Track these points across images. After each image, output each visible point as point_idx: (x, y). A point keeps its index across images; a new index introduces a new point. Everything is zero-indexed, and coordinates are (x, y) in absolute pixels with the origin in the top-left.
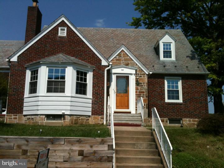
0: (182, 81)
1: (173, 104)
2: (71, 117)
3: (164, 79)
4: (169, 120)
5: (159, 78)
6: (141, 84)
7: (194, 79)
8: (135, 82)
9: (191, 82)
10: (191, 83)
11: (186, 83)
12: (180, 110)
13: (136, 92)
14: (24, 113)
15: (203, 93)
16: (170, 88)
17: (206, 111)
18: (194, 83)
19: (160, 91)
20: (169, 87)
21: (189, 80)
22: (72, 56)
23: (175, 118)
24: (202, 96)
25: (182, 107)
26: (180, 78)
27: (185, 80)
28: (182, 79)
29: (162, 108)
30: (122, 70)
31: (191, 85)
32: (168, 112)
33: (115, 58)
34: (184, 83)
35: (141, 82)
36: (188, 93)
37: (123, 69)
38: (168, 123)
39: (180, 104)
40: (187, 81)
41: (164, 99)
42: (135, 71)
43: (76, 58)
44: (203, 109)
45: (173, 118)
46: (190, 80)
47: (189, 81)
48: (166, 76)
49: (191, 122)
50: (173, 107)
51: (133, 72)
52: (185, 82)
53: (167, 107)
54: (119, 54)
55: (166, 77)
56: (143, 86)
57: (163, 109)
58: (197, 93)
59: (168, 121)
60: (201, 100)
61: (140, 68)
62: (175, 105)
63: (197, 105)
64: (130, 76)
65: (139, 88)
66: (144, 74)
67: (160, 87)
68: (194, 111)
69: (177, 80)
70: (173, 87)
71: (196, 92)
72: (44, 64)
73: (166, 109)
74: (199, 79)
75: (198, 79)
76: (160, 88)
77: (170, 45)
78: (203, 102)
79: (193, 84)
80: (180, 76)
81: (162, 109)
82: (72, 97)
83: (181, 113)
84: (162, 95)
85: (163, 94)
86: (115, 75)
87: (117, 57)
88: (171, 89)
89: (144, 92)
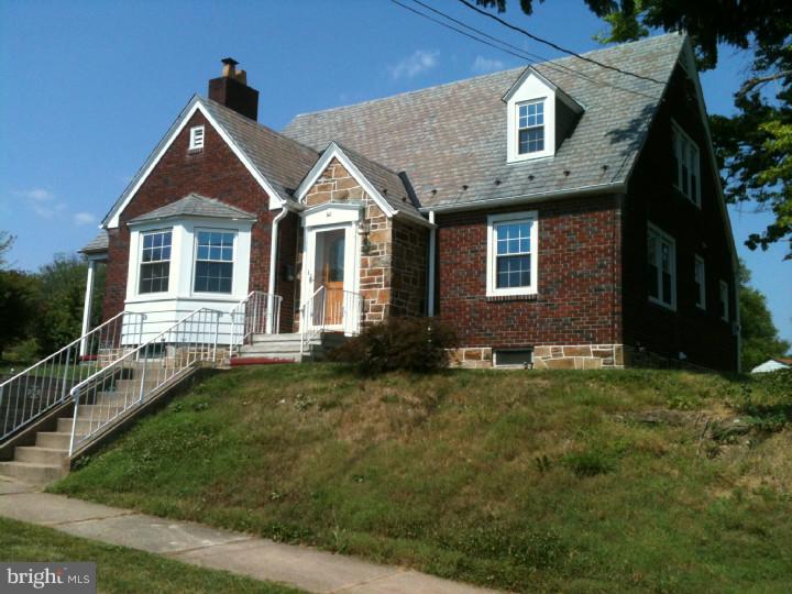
0: (539, 224)
1: (507, 301)
2: (180, 348)
3: (485, 223)
4: (498, 353)
5: (469, 224)
6: (375, 248)
7: (575, 212)
8: (359, 245)
9: (568, 223)
10: (566, 227)
11: (551, 229)
12: (529, 317)
13: (362, 273)
14: (124, 341)
15: (606, 255)
16: (505, 252)
17: (613, 318)
18: (577, 226)
19: (472, 262)
20: (501, 247)
21: (561, 217)
22: (213, 197)
23: (513, 347)
24: (601, 266)
25: (534, 310)
26: (535, 213)
27: (548, 220)
28: (540, 217)
29: (477, 315)
30: (328, 215)
31: (568, 232)
32: (491, 328)
33: (317, 182)
34: (546, 229)
35: (374, 242)
36: (557, 262)
37: (329, 210)
38: (494, 361)
39: (528, 300)
40: (554, 220)
41: (484, 286)
42: (357, 212)
43: (220, 199)
44: (603, 310)
45: (507, 347)
46: (566, 218)
47: (562, 221)
48: (491, 214)
49: (561, 355)
50: (508, 310)
51: (354, 215)
52: (548, 226)
53: (490, 312)
54: (326, 170)
55: (491, 219)
56: (378, 254)
57: (479, 320)
58: (586, 257)
59: (495, 356)
60: (599, 279)
61: (373, 202)
62: (515, 303)
63: (584, 299)
64: (347, 228)
65: (369, 259)
66: (383, 219)
67: (472, 252)
68: (572, 320)
69: (526, 221)
70: (514, 246)
71: (581, 254)
72: (135, 227)
73: (486, 319)
74: (597, 209)
75: (592, 210)
76: (473, 255)
77: (541, 108)
78: (603, 286)
79: (575, 230)
80: (534, 209)
81: (475, 319)
82: (179, 300)
83: (532, 328)
84: (479, 275)
85: (480, 273)
86: (314, 232)
87: (323, 180)
88: (508, 254)
89: (379, 272)
